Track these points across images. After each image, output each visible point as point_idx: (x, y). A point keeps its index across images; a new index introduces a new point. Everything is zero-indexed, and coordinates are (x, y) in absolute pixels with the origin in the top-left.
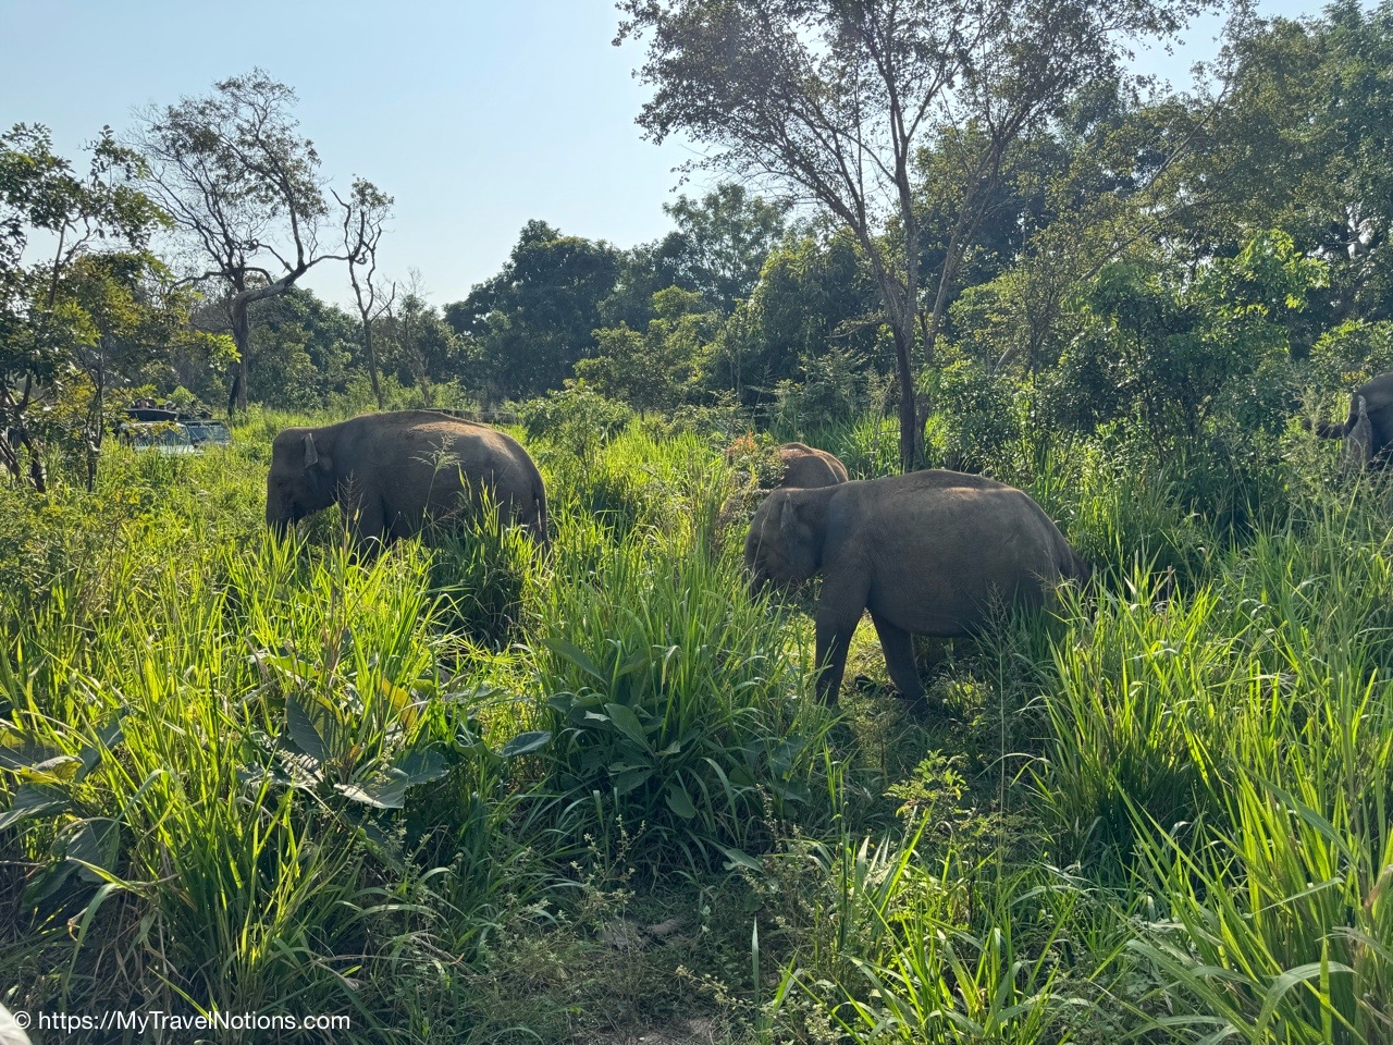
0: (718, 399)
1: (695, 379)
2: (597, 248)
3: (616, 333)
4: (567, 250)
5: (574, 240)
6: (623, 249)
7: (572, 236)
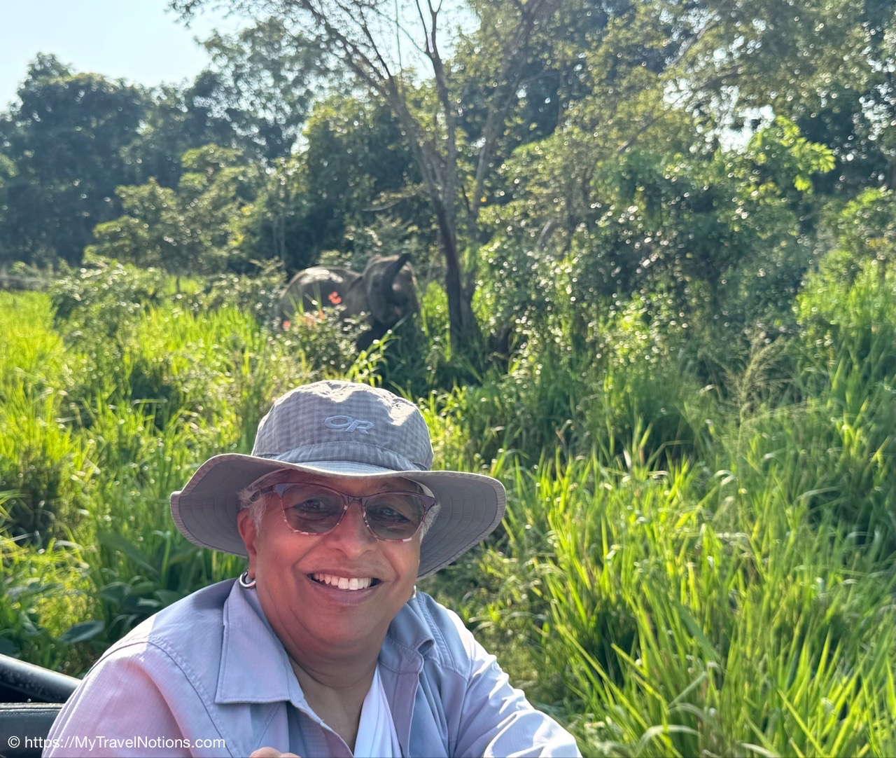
0: (260, 269)
1: (234, 244)
2: (117, 84)
3: (144, 190)
4: (82, 88)
5: (90, 77)
6: (148, 86)
7: (87, 72)
